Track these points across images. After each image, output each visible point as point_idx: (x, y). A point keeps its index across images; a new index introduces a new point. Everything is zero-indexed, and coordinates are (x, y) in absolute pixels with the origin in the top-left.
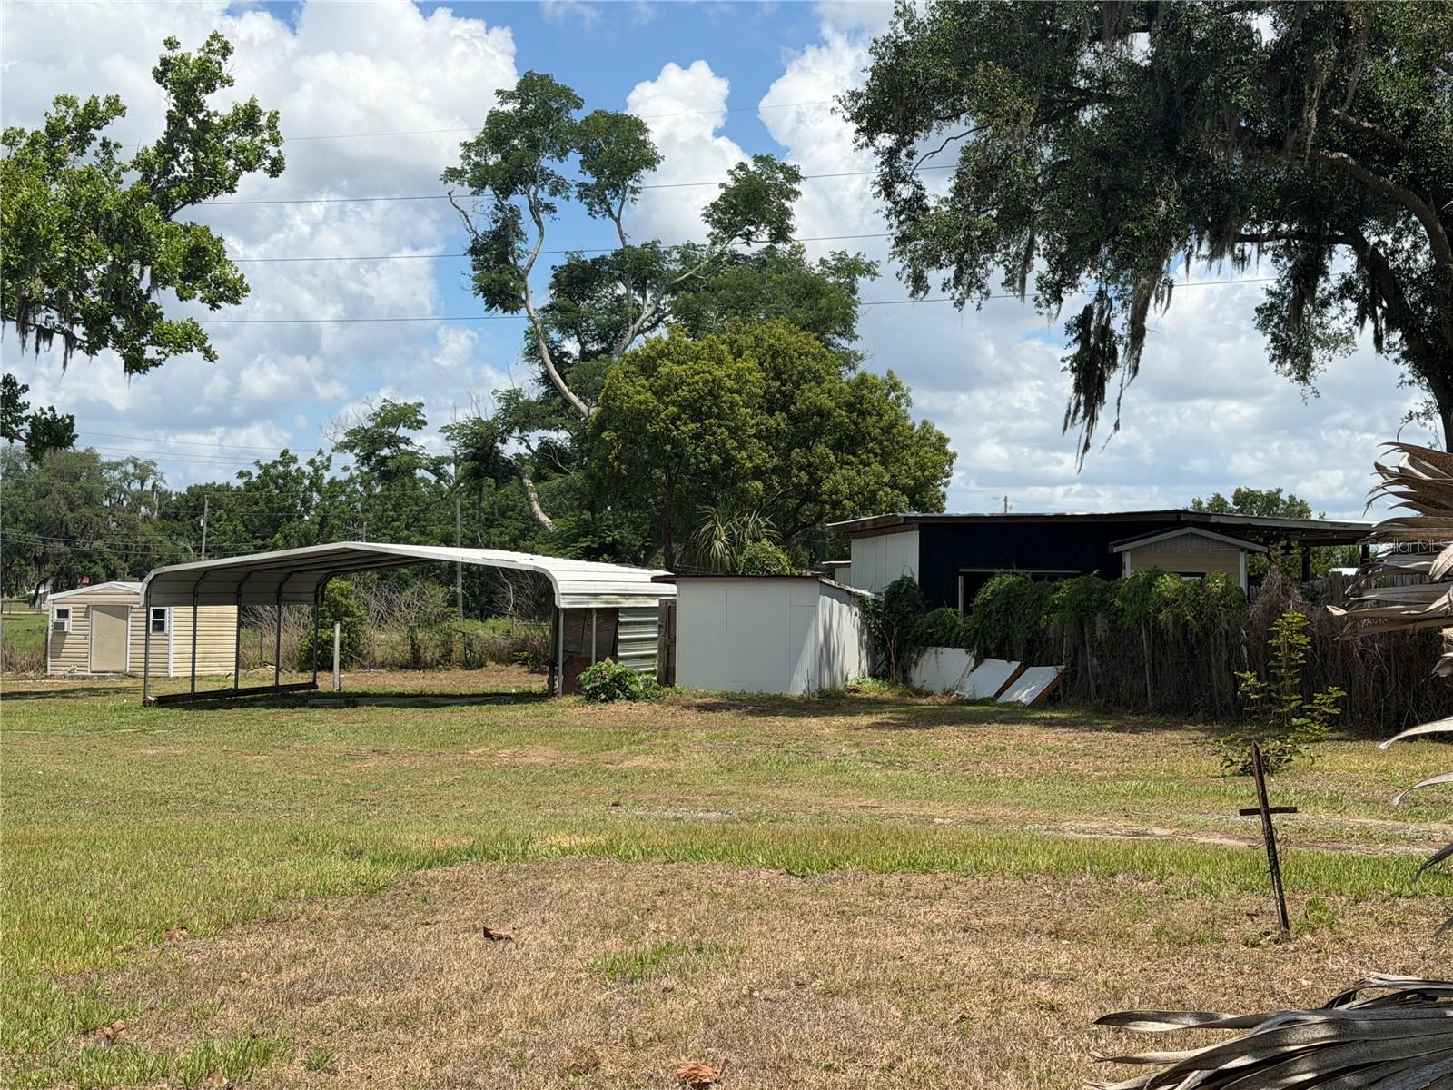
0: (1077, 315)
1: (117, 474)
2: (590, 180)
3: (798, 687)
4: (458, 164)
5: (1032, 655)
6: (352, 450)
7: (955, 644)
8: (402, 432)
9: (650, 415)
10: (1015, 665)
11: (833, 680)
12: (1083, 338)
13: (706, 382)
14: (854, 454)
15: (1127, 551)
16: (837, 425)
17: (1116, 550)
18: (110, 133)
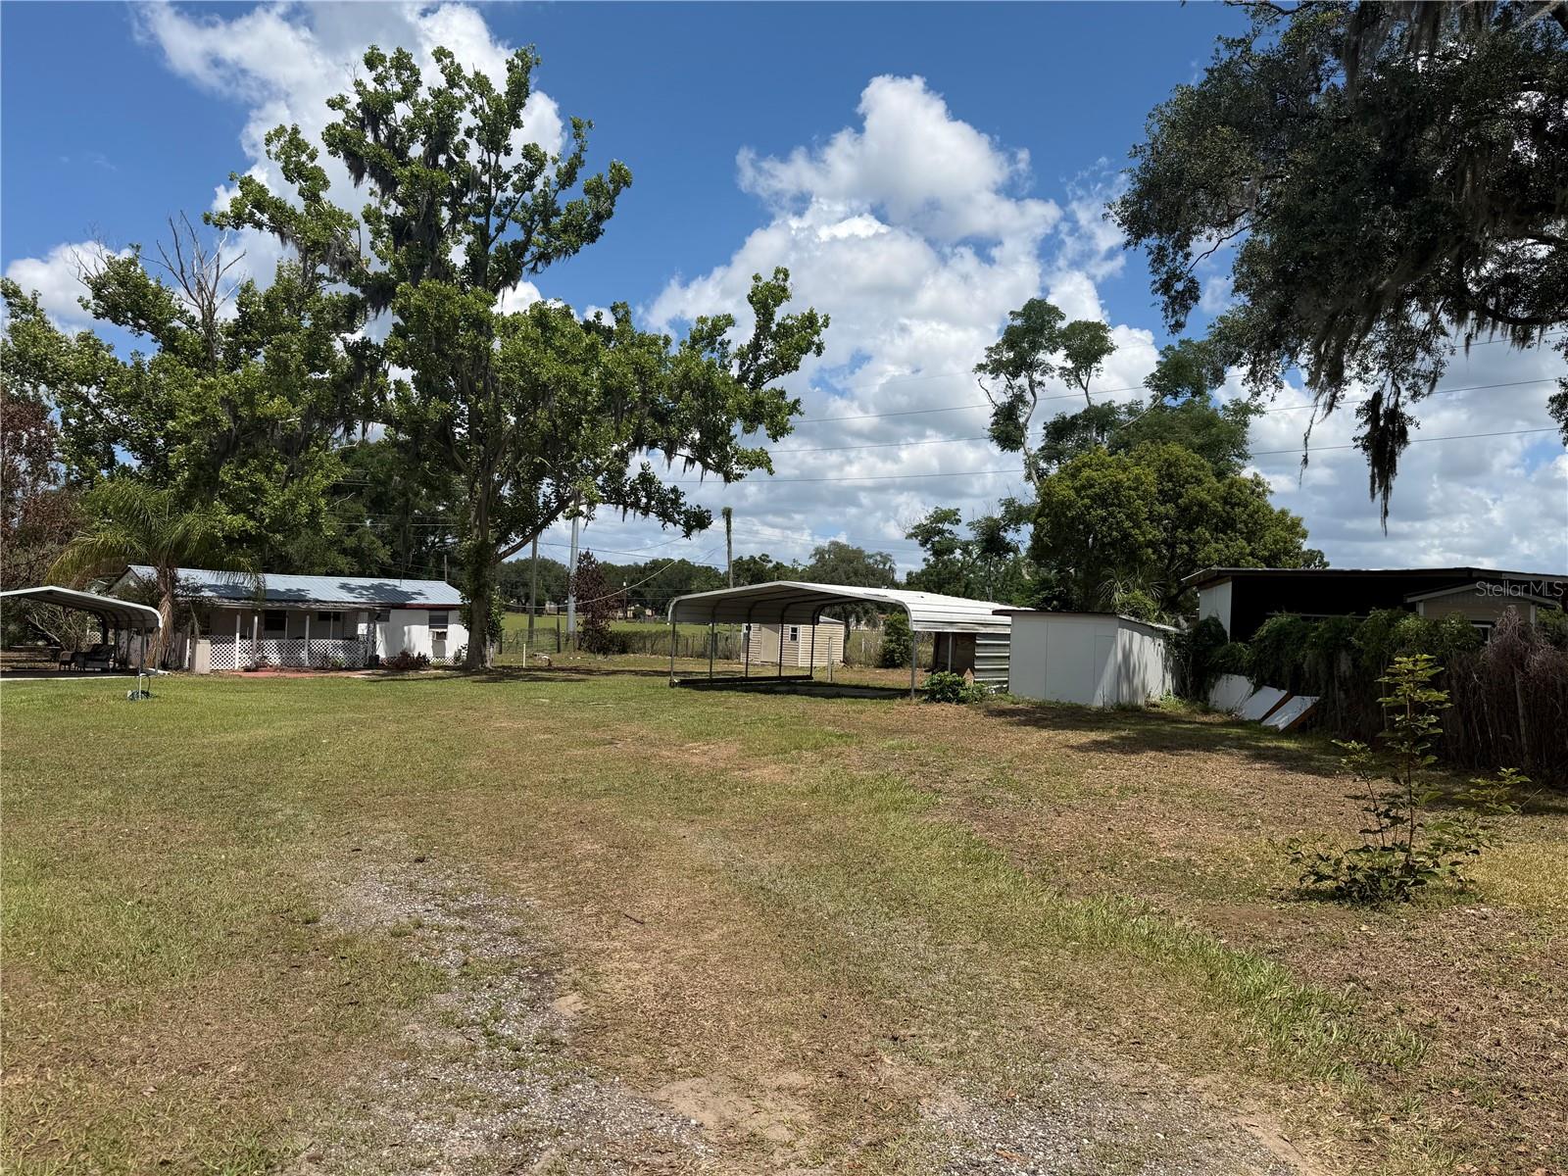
0: (1366, 400)
1: (871, 561)
2: (1070, 364)
3: (1100, 699)
4: (984, 361)
5: (1296, 687)
6: (916, 537)
7: (1238, 671)
8: (947, 526)
9: (1070, 506)
10: (1284, 692)
11: (1134, 693)
12: (1373, 419)
13: (1111, 483)
14: (1225, 534)
15: (1421, 601)
16: (1215, 513)
17: (1409, 600)
18: (726, 337)
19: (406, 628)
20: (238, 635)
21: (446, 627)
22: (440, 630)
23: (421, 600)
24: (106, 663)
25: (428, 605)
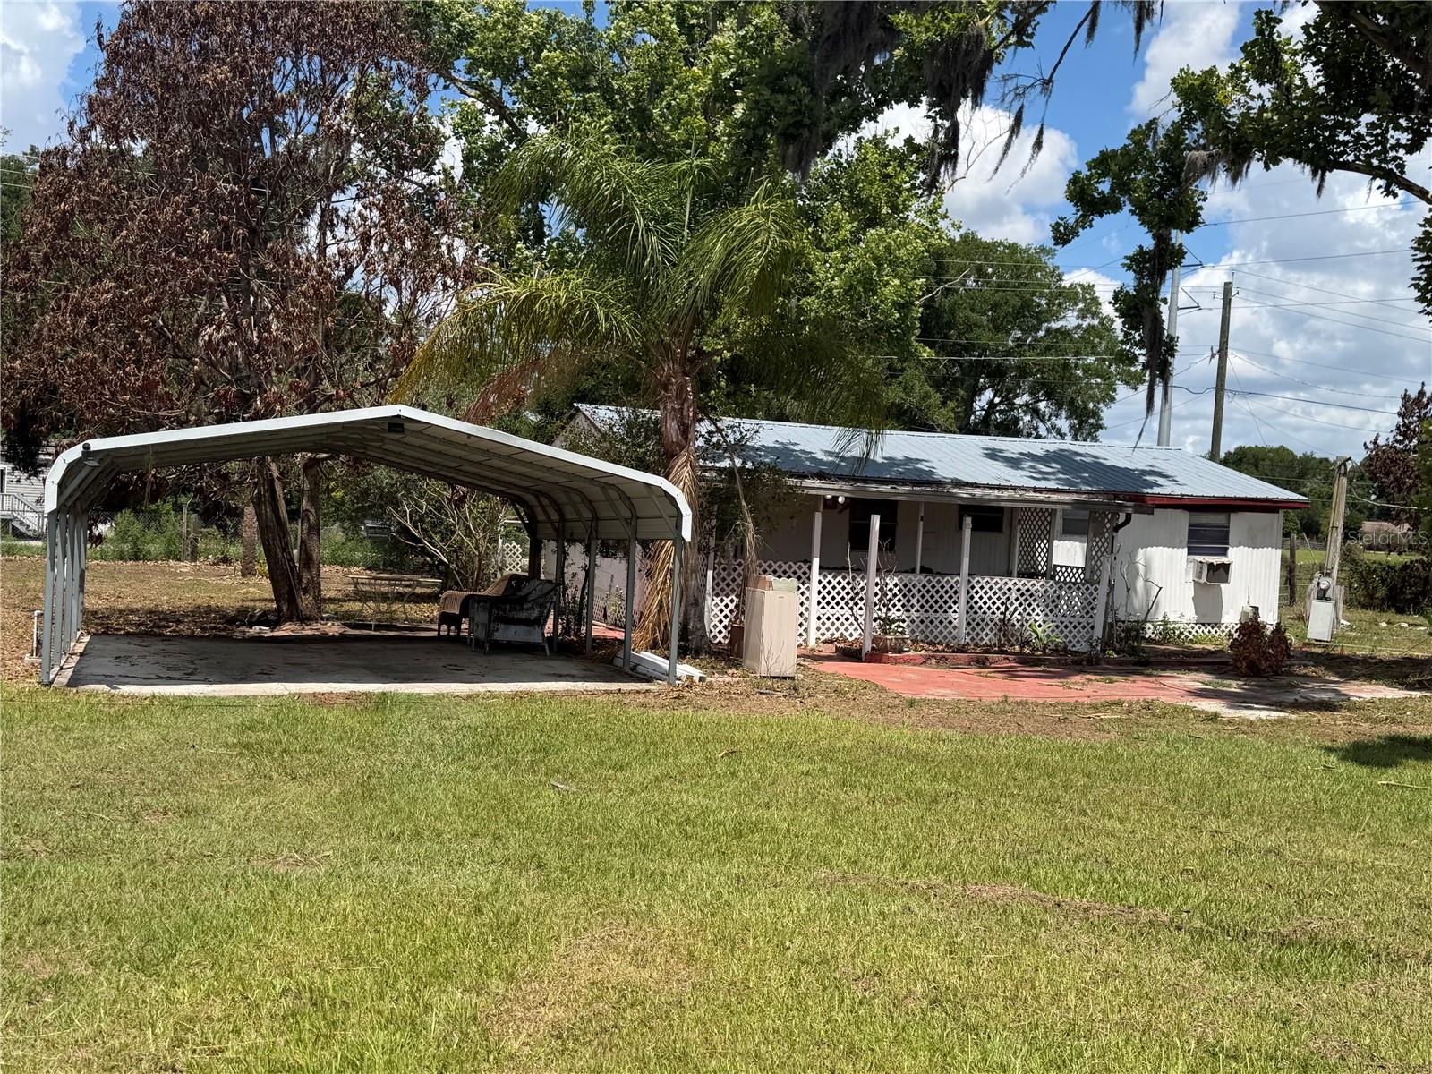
19: (1140, 554)
20: (816, 562)
21: (1224, 552)
22: (1216, 560)
23: (1168, 488)
24: (538, 630)
25: (1191, 498)
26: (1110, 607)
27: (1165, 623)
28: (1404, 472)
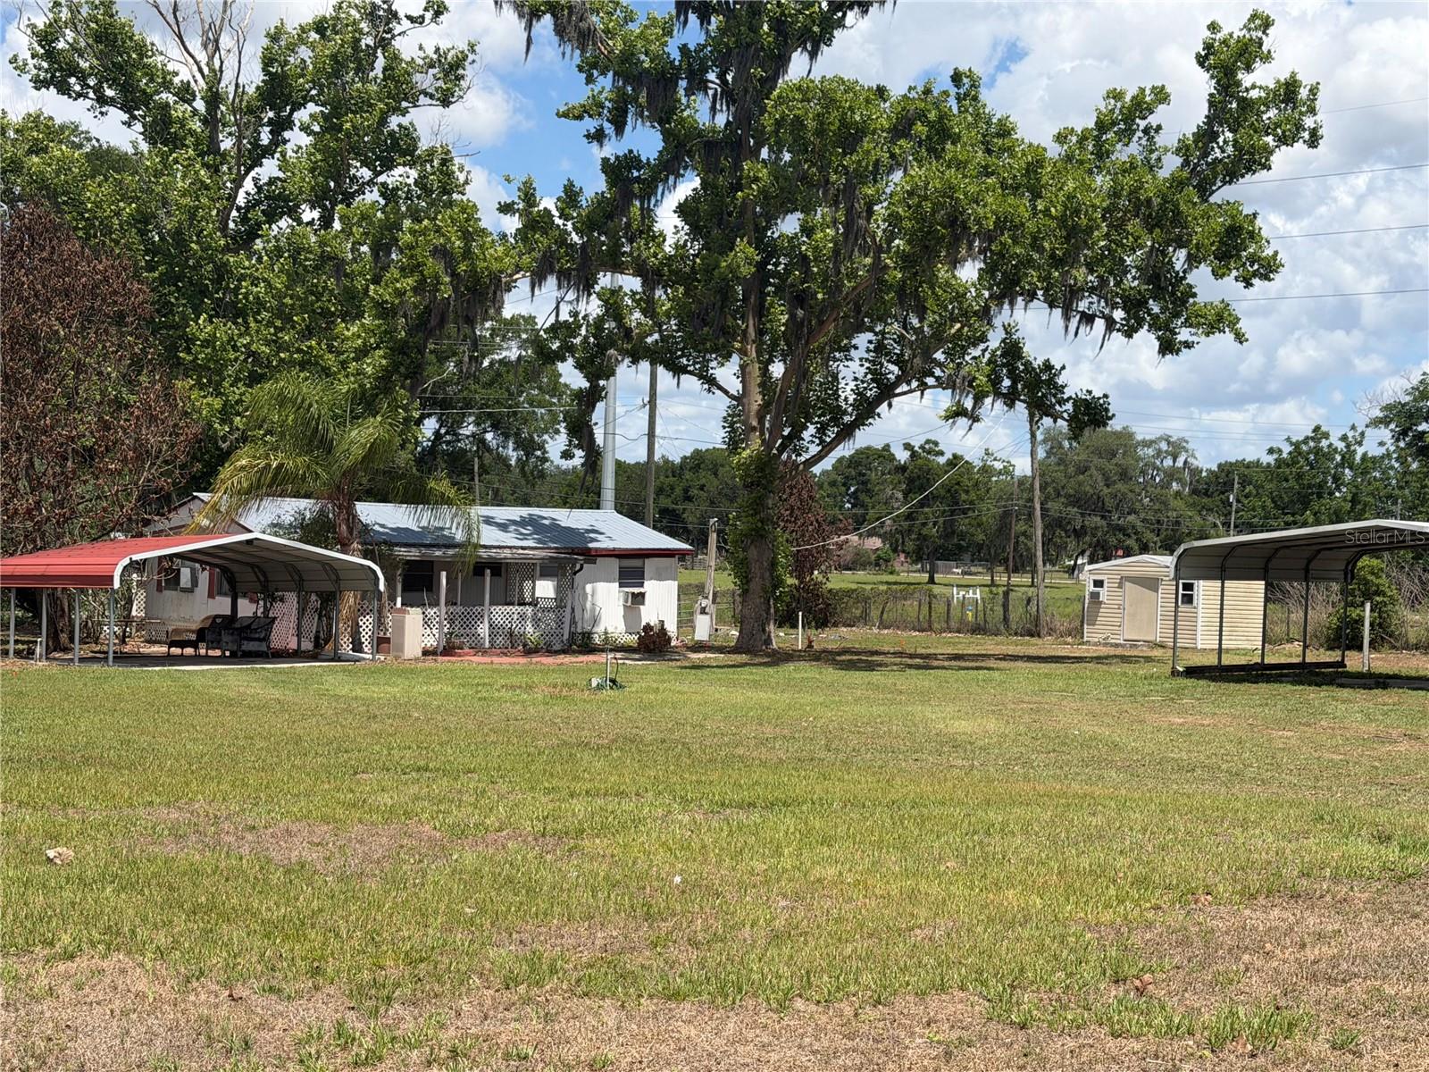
1: (1151, 452)
18: (1153, 120)
19: (589, 588)
21: (641, 585)
22: (636, 590)
23: (604, 543)
24: (264, 644)
25: (620, 549)
26: (573, 622)
27: (606, 633)
28: (779, 518)
